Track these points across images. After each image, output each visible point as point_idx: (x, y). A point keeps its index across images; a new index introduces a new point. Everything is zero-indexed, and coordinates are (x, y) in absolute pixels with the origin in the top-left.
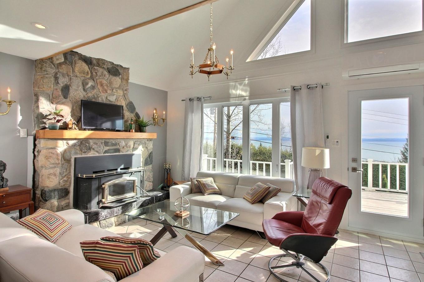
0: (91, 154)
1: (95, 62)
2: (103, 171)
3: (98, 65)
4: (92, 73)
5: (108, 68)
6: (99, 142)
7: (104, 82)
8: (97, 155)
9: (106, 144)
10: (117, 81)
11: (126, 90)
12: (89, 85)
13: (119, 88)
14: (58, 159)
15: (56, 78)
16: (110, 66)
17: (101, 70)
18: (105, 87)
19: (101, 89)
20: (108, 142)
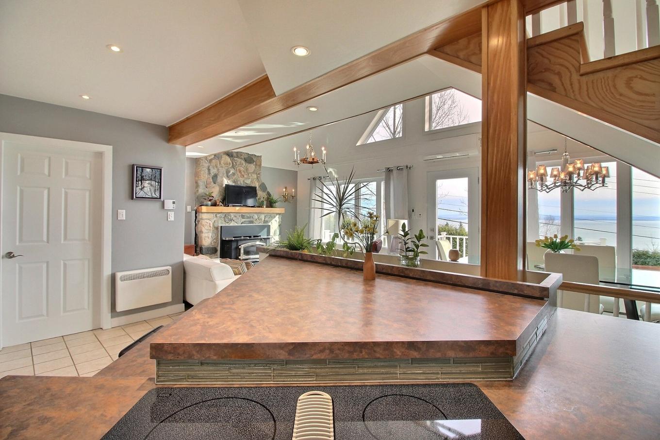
0: (232, 224)
1: (235, 155)
2: (241, 237)
3: (238, 157)
4: (233, 163)
5: (244, 158)
6: (238, 215)
7: (242, 169)
8: (237, 225)
9: (243, 217)
10: (252, 167)
11: (259, 174)
12: (231, 173)
13: (253, 173)
14: (210, 226)
15: (209, 170)
16: (246, 156)
17: (239, 160)
18: (243, 173)
19: (239, 174)
20: (244, 216)
